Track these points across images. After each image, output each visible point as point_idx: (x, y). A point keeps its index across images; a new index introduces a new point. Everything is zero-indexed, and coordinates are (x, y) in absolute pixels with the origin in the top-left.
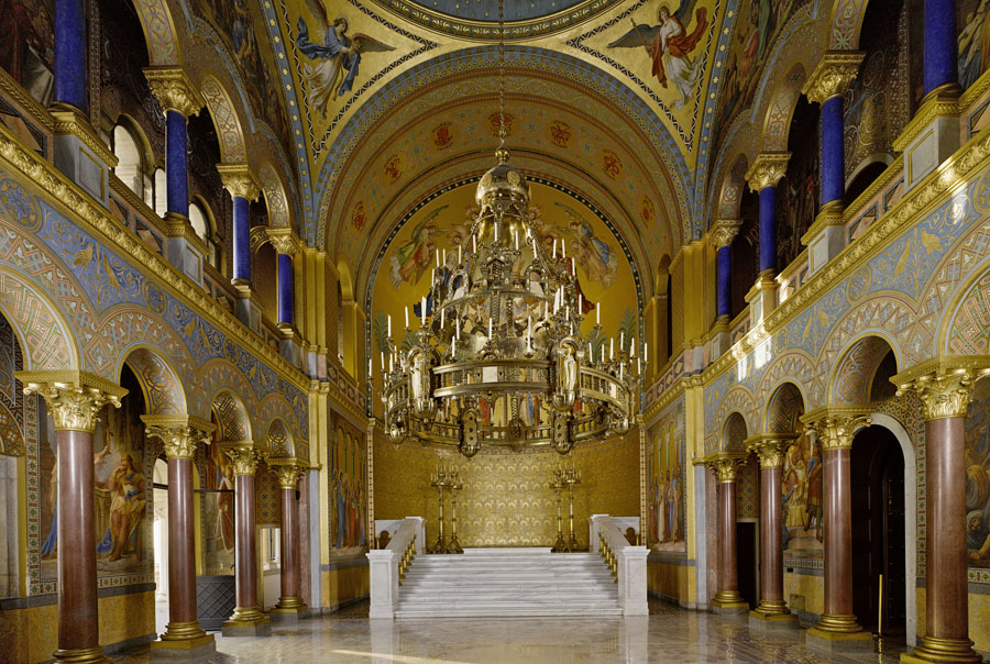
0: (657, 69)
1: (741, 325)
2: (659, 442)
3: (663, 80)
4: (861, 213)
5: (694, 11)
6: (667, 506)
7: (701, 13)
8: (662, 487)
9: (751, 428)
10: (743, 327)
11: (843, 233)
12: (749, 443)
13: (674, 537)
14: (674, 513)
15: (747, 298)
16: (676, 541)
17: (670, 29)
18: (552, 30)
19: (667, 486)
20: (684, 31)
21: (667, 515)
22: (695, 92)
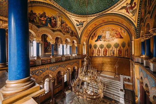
0: (127, 11)
3: (129, 13)
5: (133, 3)
7: (135, 3)
17: (129, 6)
18: (108, 11)
20: (132, 6)
22: (135, 14)
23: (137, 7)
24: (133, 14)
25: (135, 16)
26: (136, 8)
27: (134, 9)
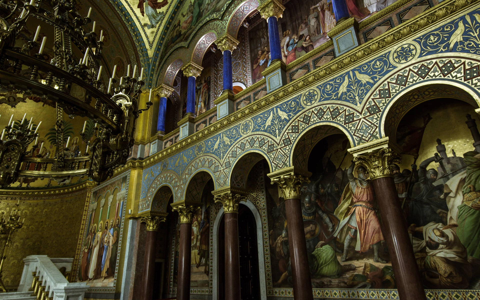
0: (140, 6)
1: (172, 137)
2: (103, 201)
3: (142, 12)
4: (242, 98)
6: (101, 249)
8: (100, 234)
9: (177, 196)
10: (172, 139)
11: (234, 104)
12: (174, 206)
13: (104, 274)
14: (107, 256)
15: (178, 123)
16: (105, 278)
19: (104, 234)
21: (100, 256)
22: (158, 25)
23: (168, 9)
24: (151, 22)
25: (155, 30)
26: (165, 12)
27: (158, 10)
